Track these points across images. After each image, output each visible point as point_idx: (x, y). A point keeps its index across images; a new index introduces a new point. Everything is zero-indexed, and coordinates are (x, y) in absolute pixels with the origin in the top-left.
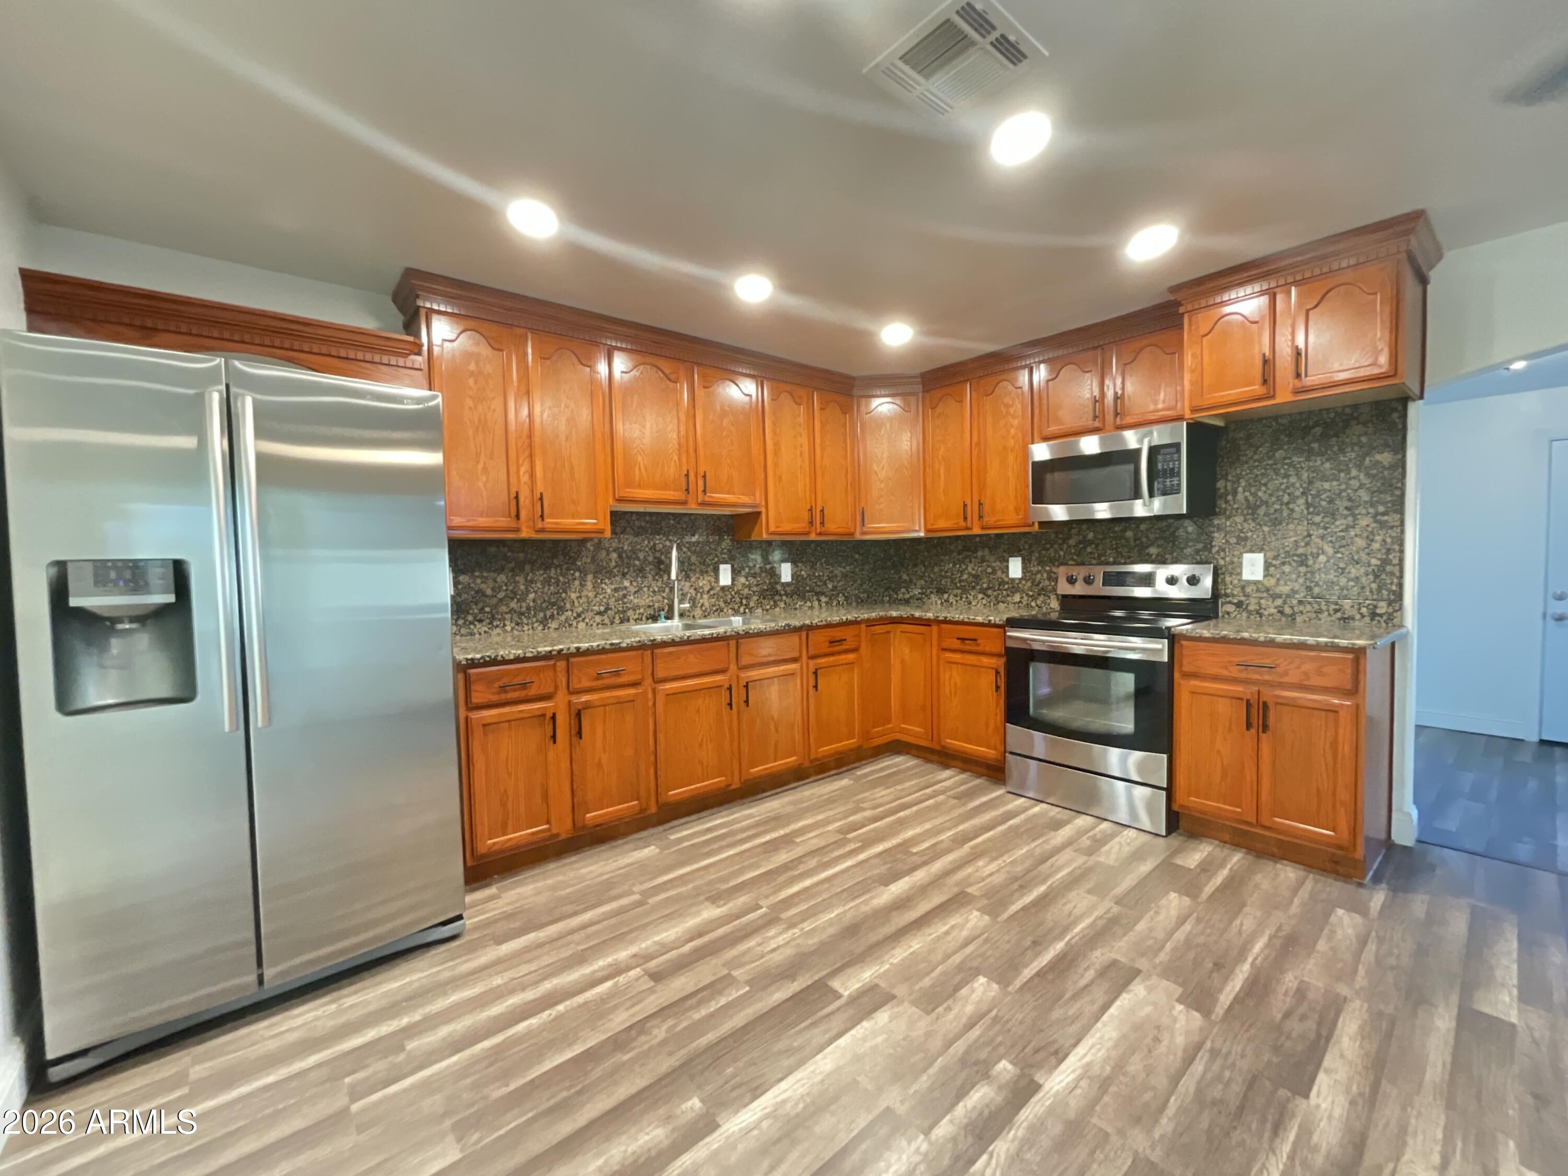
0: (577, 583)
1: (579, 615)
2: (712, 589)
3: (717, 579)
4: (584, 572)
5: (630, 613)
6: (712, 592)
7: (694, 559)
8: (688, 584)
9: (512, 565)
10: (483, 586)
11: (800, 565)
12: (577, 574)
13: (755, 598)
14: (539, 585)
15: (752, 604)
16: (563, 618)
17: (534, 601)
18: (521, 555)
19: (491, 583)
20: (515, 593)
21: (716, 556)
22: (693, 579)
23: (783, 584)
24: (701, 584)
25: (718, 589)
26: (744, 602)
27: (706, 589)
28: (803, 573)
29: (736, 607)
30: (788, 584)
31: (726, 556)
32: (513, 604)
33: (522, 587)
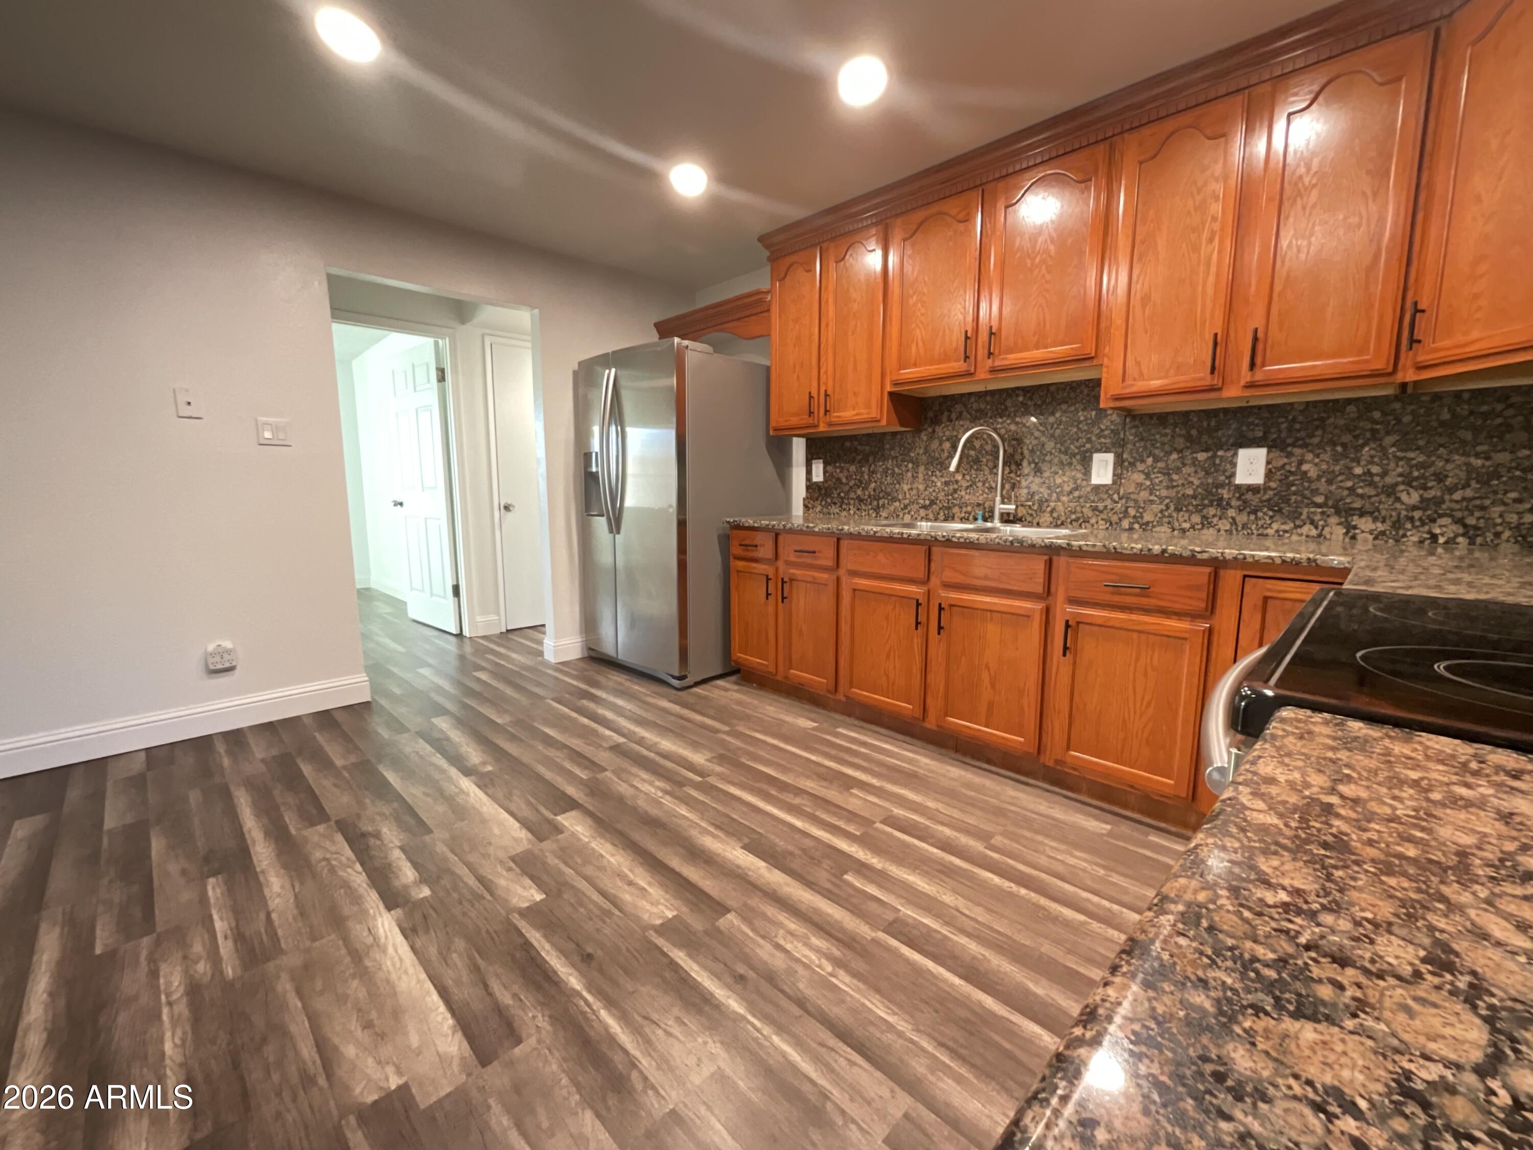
0: (909, 474)
1: (906, 507)
2: (1076, 489)
3: (1087, 472)
4: (916, 464)
5: (956, 510)
6: (1076, 494)
7: (1050, 445)
8: (1038, 480)
9: (860, 457)
10: (841, 475)
11: (1297, 451)
12: (910, 465)
13: (1156, 508)
14: (879, 476)
15: (1147, 517)
16: (892, 508)
17: (874, 490)
18: (867, 448)
19: (846, 473)
20: (861, 482)
21: (1089, 440)
22: (1047, 474)
23: (1238, 487)
24: (1059, 481)
25: (1089, 489)
26: (1132, 512)
27: (1067, 488)
28: (1305, 467)
29: (1115, 519)
30: (1253, 489)
31: (1108, 441)
32: (859, 492)
33: (866, 477)
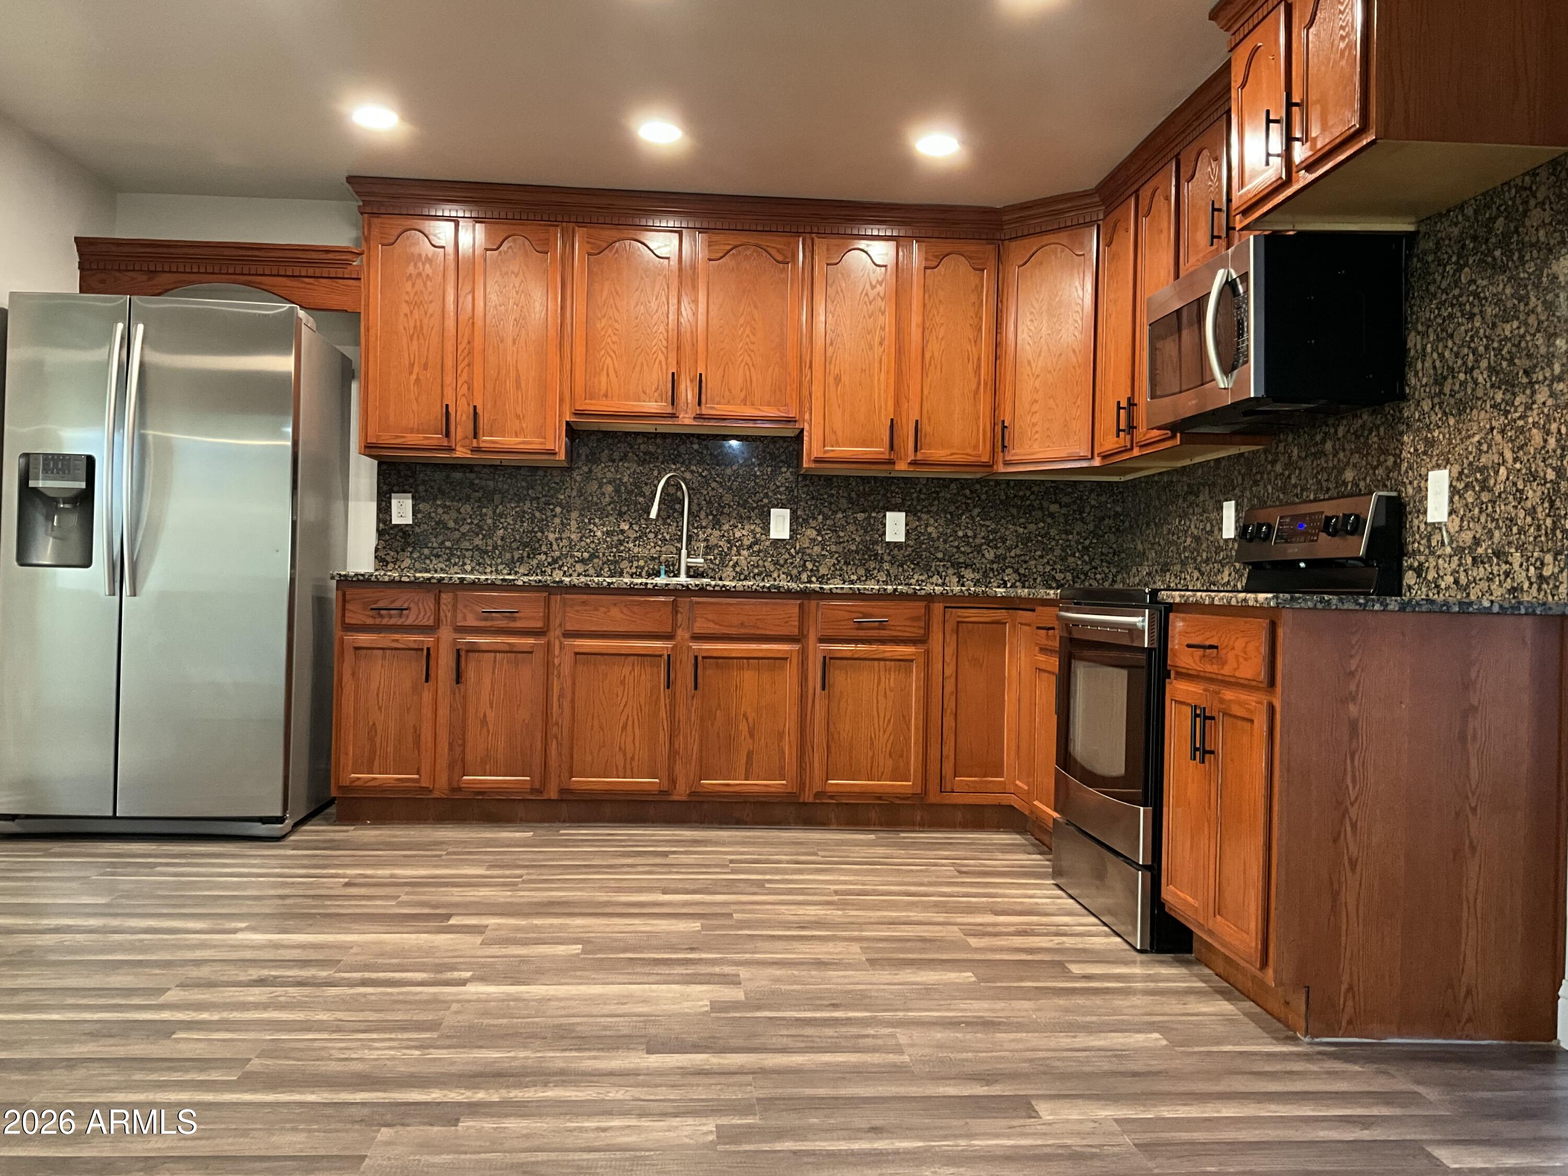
2: (756, 543)
3: (766, 529)
6: (756, 548)
7: (727, 498)
8: (717, 533)
11: (925, 516)
12: (558, 510)
13: (830, 562)
14: (510, 520)
15: (823, 571)
16: (535, 562)
17: (503, 539)
19: (454, 515)
20: (481, 529)
21: (766, 495)
22: (726, 527)
23: (889, 543)
24: (738, 535)
25: (768, 543)
26: (809, 565)
27: (747, 542)
28: (930, 529)
29: (795, 572)
30: (897, 545)
31: (783, 497)
